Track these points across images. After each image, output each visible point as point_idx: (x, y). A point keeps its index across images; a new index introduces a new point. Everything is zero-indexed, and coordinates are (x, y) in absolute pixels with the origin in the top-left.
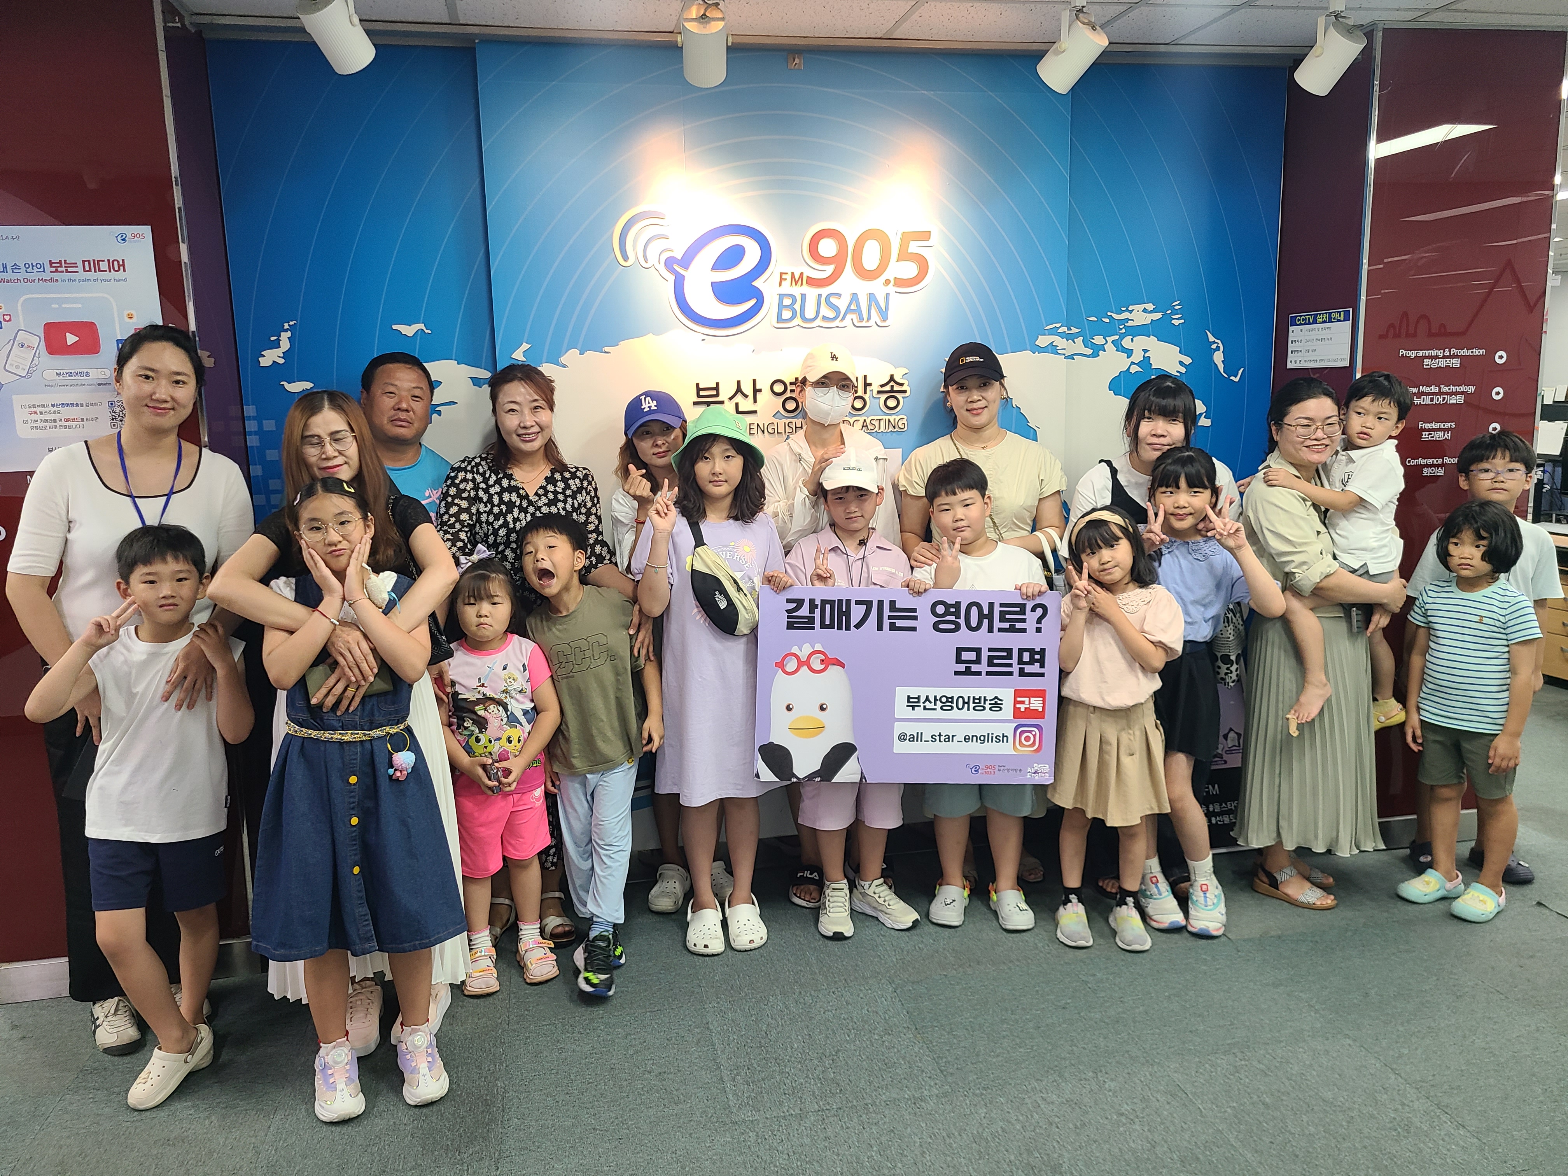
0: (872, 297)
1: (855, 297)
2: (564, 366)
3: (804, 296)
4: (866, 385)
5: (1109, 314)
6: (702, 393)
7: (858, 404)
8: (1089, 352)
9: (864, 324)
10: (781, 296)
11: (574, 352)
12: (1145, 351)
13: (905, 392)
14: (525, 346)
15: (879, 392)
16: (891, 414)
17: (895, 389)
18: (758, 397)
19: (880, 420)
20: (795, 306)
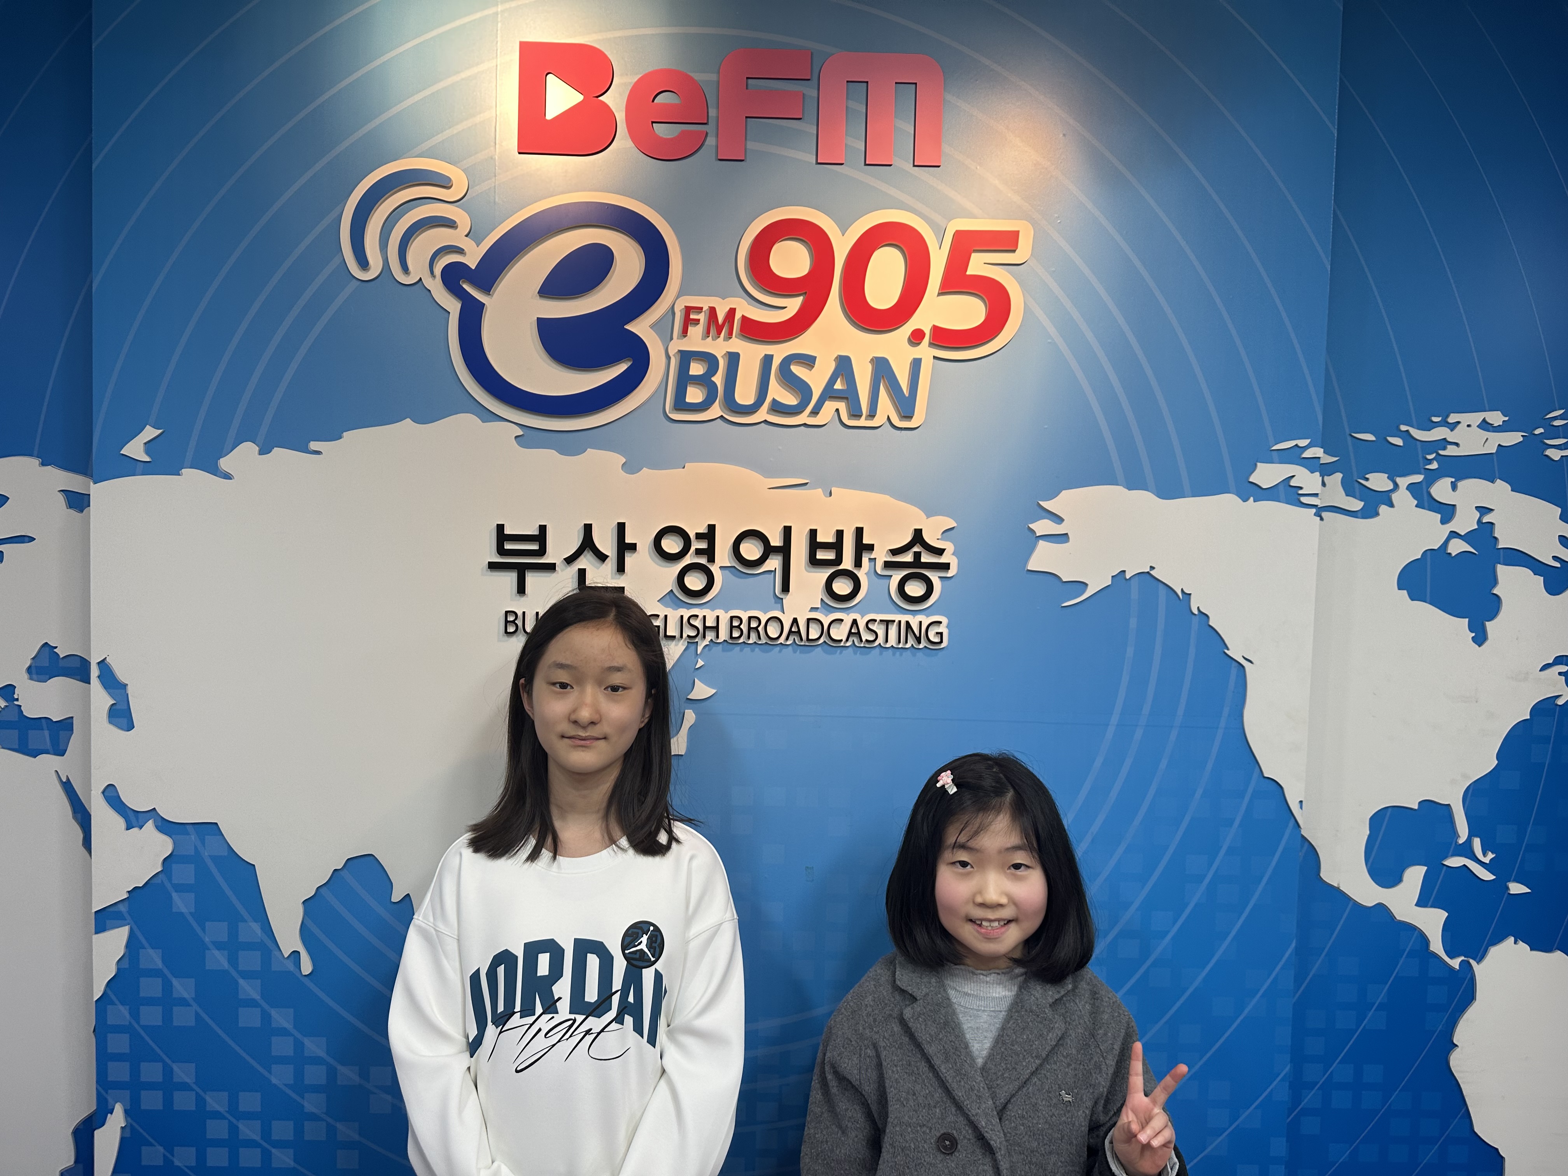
0: (881, 367)
1: (844, 366)
2: (227, 476)
3: (733, 359)
4: (862, 548)
5: (1403, 428)
6: (508, 546)
7: (842, 587)
8: (1356, 505)
9: (862, 422)
10: (686, 357)
11: (248, 449)
12: (1484, 510)
13: (946, 567)
14: (150, 433)
15: (888, 565)
16: (914, 613)
17: (923, 560)
18: (629, 559)
19: (887, 623)
20: (713, 379)
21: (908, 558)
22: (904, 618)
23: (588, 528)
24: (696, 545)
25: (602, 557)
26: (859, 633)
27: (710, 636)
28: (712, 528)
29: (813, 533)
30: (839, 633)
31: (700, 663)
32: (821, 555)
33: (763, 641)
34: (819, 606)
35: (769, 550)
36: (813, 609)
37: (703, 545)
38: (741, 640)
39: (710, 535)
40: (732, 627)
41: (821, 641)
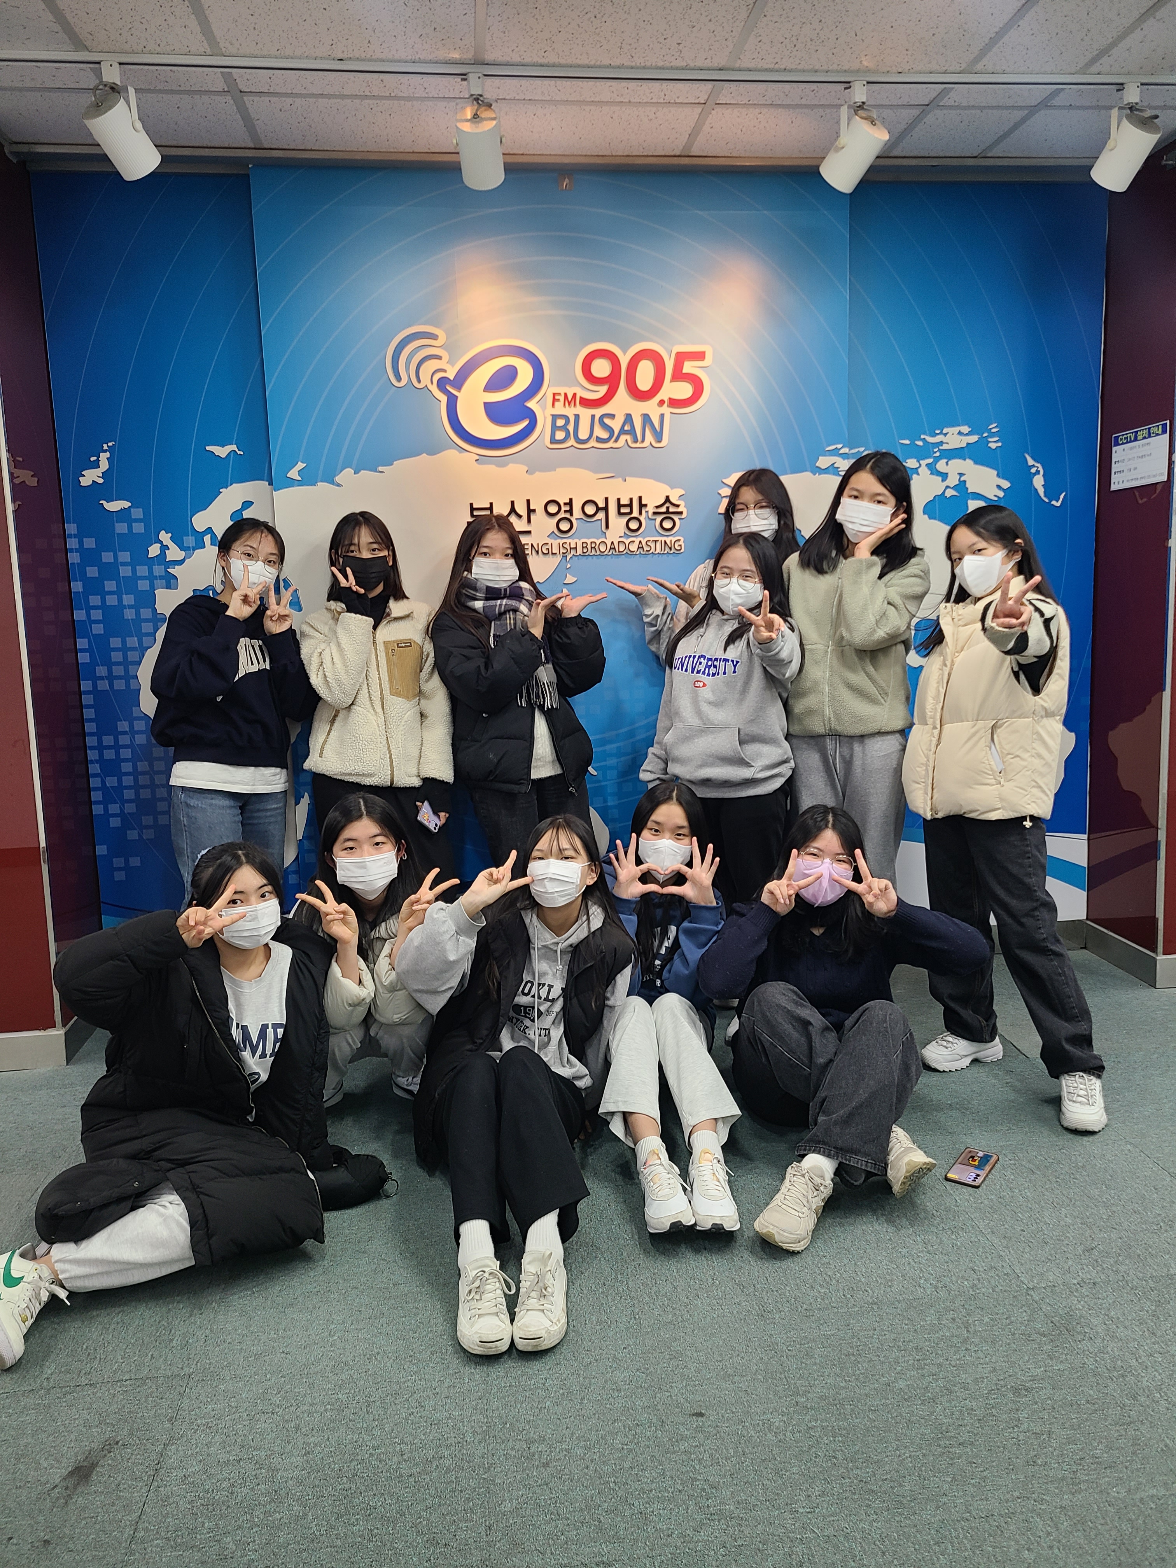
0: (646, 418)
1: (629, 418)
3: (577, 417)
4: (642, 506)
5: (923, 436)
7: (634, 525)
9: (638, 445)
10: (555, 417)
11: (349, 471)
12: (962, 474)
13: (682, 514)
14: (300, 466)
15: (654, 513)
16: (667, 536)
17: (671, 510)
18: (532, 517)
19: (656, 541)
20: (568, 427)
21: (663, 509)
22: (663, 539)
23: (513, 503)
24: (563, 508)
25: (520, 516)
26: (642, 547)
27: (573, 552)
28: (571, 500)
29: (619, 500)
30: (634, 547)
31: (569, 566)
32: (624, 510)
33: (598, 553)
34: (623, 535)
35: (598, 509)
36: (620, 537)
37: (568, 508)
38: (587, 554)
39: (570, 503)
40: (583, 547)
41: (625, 552)
